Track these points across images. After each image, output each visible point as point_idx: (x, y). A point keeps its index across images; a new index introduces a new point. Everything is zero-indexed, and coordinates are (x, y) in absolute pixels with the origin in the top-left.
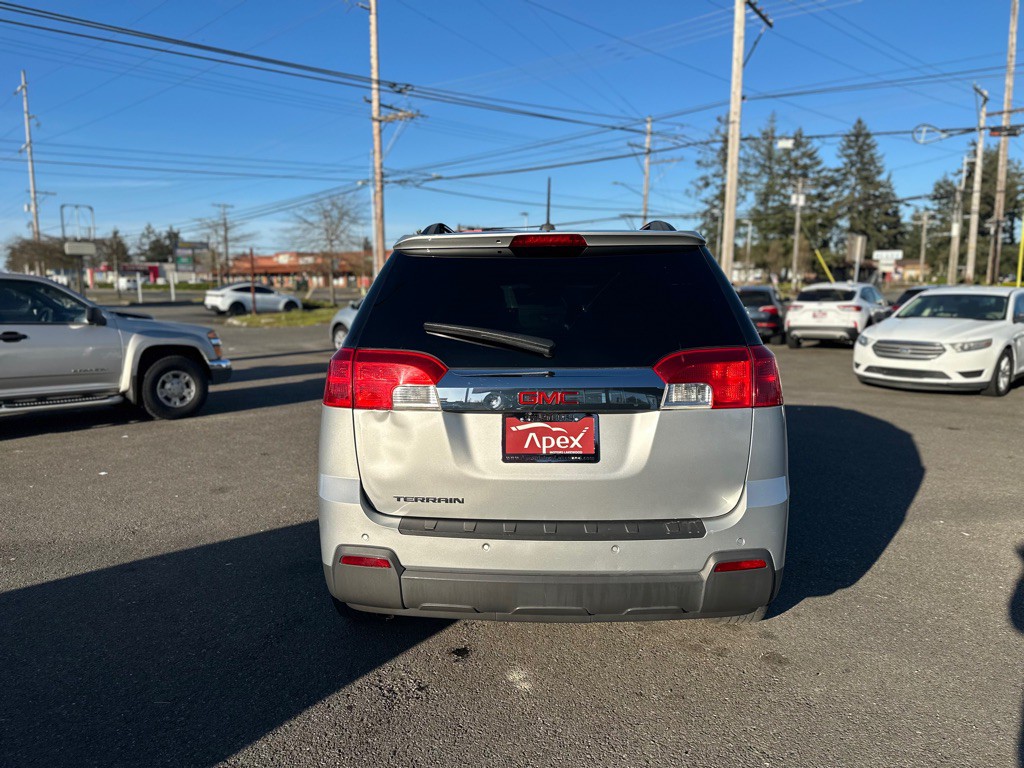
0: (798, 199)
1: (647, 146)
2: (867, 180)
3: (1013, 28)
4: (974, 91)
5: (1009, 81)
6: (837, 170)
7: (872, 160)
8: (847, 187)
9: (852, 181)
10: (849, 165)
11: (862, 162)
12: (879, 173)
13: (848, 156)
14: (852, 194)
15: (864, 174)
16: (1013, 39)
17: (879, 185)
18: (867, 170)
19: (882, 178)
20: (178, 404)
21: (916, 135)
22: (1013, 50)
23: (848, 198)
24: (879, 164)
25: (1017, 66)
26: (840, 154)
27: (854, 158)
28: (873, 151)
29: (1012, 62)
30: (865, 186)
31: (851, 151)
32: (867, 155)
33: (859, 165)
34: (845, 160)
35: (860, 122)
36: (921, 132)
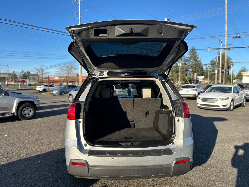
0: (180, 64)
1: (145, 52)
2: (195, 60)
3: (226, 27)
4: (219, 40)
5: (226, 38)
6: (188, 58)
7: (196, 56)
8: (191, 62)
9: (192, 60)
10: (191, 57)
11: (194, 56)
12: (198, 58)
14: (192, 63)
15: (195, 59)
16: (226, 29)
17: (198, 61)
18: (195, 58)
19: (199, 59)
20: (28, 116)
21: (207, 50)
22: (226, 31)
23: (191, 64)
24: (198, 57)
25: (227, 35)
26: (189, 54)
27: (192, 55)
28: (196, 54)
29: (226, 34)
31: (191, 54)
32: (195, 54)
33: (193, 57)
34: (190, 55)
35: (193, 47)
36: (208, 49)
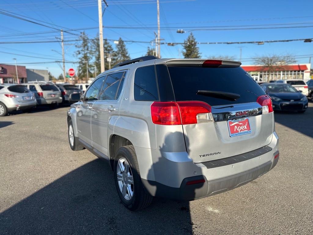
0: (109, 60)
1: (62, 39)
2: (124, 56)
3: (158, 18)
5: (159, 32)
6: (116, 52)
7: (125, 50)
8: (119, 57)
9: (120, 55)
10: (119, 51)
11: (122, 50)
12: (127, 54)
13: (118, 48)
14: (120, 59)
15: (123, 53)
16: (159, 21)
17: (128, 57)
18: (123, 52)
19: (127, 55)
22: (159, 24)
23: (119, 60)
24: (127, 51)
25: (160, 28)
26: (116, 47)
27: (120, 49)
28: (125, 47)
29: (159, 26)
30: (123, 57)
31: (119, 47)
32: (123, 48)
33: (121, 51)
34: (118, 49)
35: (120, 38)
